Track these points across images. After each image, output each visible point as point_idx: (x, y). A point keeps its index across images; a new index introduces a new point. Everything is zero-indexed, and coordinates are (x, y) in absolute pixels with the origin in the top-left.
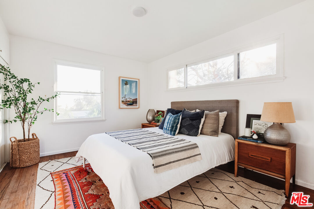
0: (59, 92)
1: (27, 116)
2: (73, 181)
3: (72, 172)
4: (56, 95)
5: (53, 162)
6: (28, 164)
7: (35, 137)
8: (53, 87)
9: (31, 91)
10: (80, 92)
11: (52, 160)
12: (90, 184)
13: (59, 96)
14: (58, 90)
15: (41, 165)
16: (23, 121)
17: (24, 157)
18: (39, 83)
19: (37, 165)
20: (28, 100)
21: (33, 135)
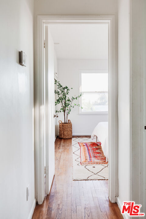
0: (82, 92)
1: (66, 109)
2: (89, 147)
3: (89, 144)
4: (81, 95)
5: (79, 139)
6: (67, 137)
7: (70, 122)
8: (79, 89)
9: (68, 93)
10: (96, 92)
11: (78, 137)
12: (97, 149)
13: (83, 95)
14: (82, 91)
15: (73, 139)
16: (64, 111)
17: (65, 133)
18: (72, 88)
19: (71, 139)
20: (67, 99)
21: (69, 120)
